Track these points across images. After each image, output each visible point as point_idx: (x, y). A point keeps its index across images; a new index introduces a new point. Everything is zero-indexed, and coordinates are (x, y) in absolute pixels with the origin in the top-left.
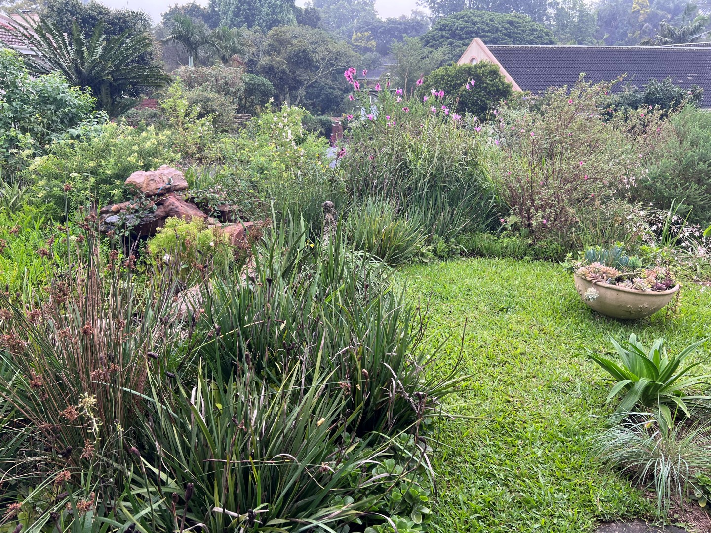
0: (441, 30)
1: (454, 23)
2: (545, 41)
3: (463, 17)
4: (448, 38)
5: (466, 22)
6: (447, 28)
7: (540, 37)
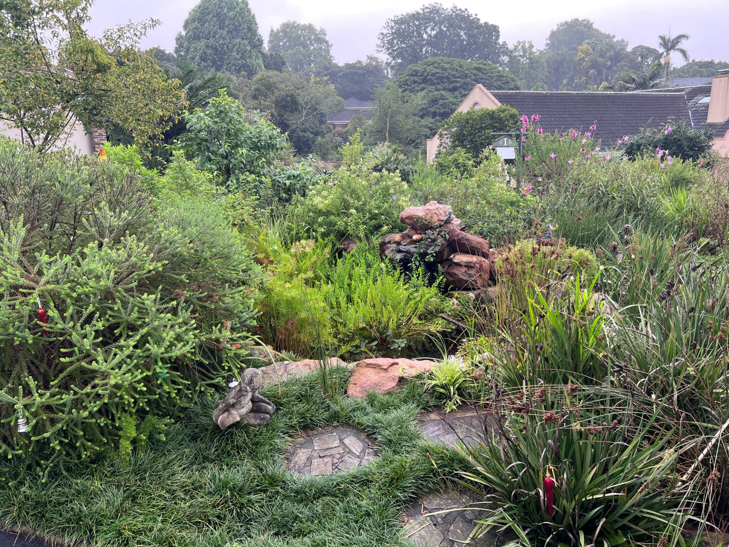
0: (412, 75)
1: (425, 69)
2: (512, 87)
3: (433, 64)
4: (420, 84)
5: (437, 68)
6: (419, 74)
7: (507, 83)
